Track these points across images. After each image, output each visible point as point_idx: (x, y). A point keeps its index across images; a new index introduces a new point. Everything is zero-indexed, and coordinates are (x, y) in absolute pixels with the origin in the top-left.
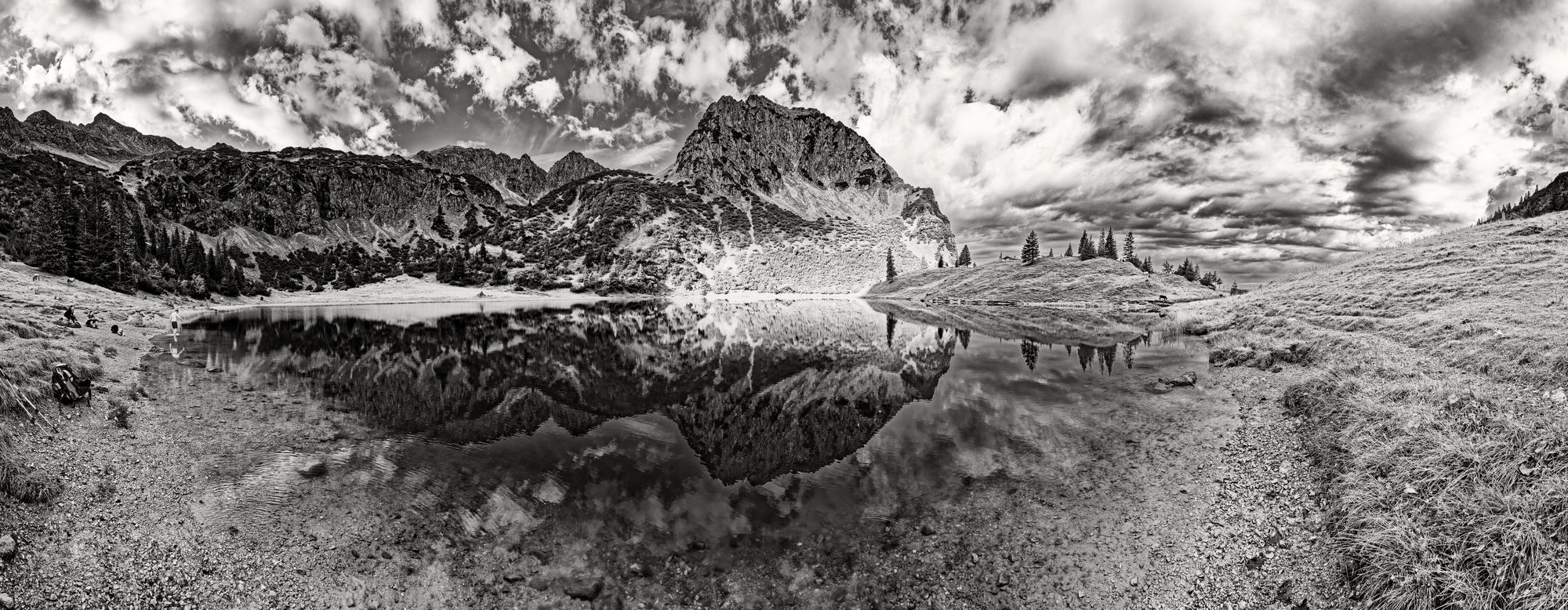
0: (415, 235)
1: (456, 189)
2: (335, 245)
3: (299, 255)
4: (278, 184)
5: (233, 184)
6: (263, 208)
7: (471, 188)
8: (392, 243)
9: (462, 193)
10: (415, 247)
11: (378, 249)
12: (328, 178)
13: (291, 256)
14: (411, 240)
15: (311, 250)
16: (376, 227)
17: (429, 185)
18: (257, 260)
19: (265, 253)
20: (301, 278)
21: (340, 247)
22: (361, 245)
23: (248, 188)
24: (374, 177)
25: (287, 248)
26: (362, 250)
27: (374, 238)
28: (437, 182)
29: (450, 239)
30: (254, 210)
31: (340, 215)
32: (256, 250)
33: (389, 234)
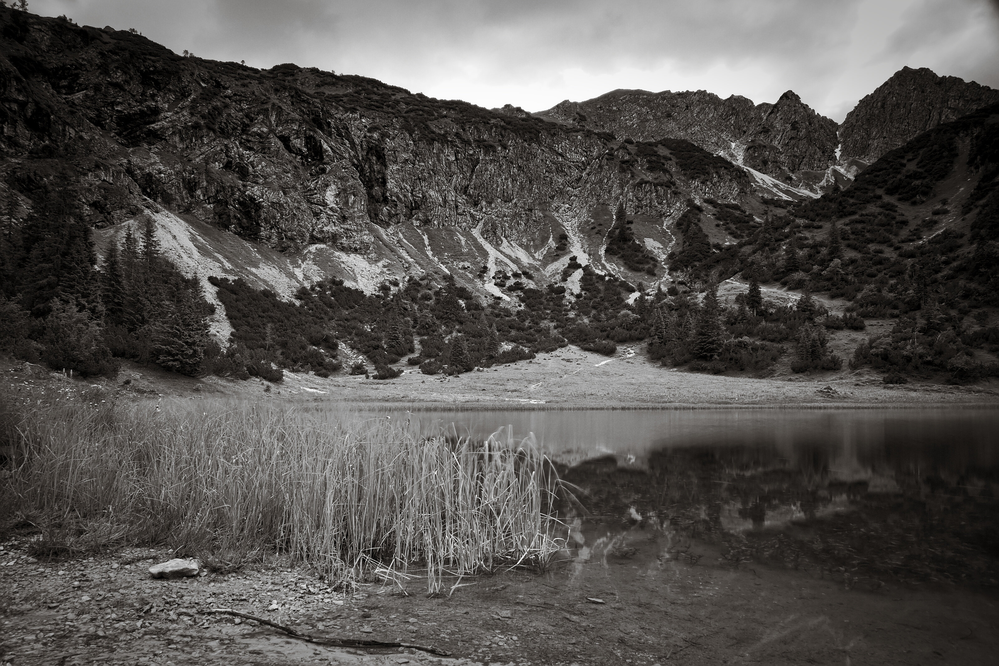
0: (574, 265)
1: (651, 169)
2: (401, 277)
3: (322, 295)
4: (271, 131)
5: (156, 112)
6: (231, 178)
7: (683, 166)
8: (524, 280)
9: (665, 178)
10: (577, 290)
11: (497, 292)
12: (384, 136)
13: (302, 294)
14: (566, 275)
15: (348, 284)
16: (487, 247)
17: (595, 163)
18: (220, 296)
19: (240, 283)
20: (334, 347)
21: (414, 284)
22: (460, 283)
23: (196, 126)
24: (480, 143)
25: (292, 276)
26: (463, 293)
27: (485, 269)
28: (611, 156)
29: (651, 273)
30: (210, 181)
31: (409, 216)
32: (220, 275)
33: (516, 261)
